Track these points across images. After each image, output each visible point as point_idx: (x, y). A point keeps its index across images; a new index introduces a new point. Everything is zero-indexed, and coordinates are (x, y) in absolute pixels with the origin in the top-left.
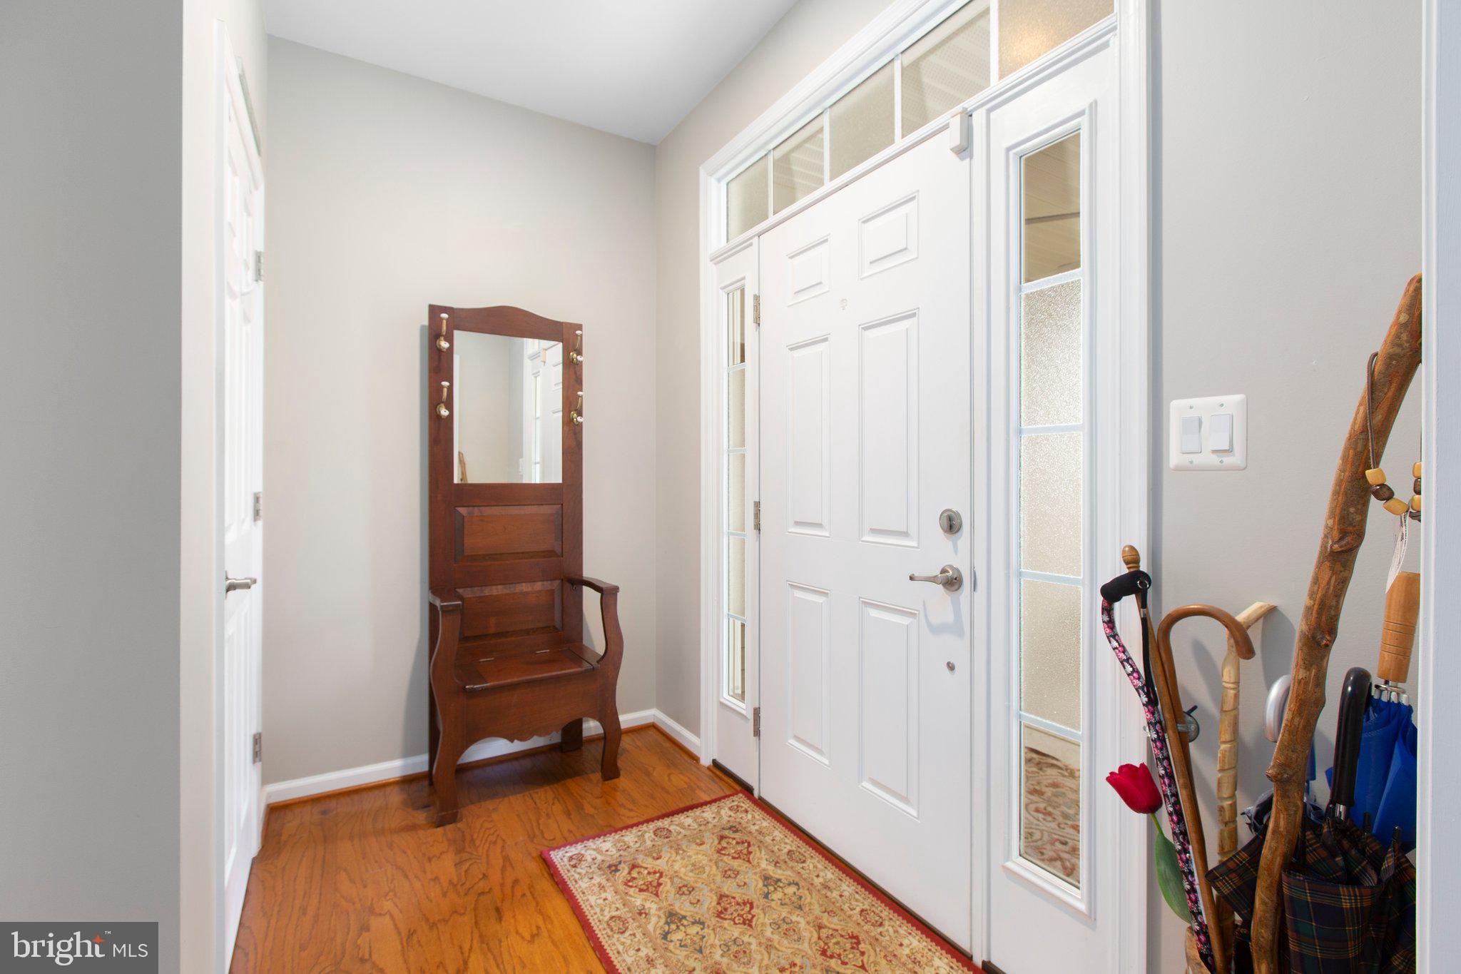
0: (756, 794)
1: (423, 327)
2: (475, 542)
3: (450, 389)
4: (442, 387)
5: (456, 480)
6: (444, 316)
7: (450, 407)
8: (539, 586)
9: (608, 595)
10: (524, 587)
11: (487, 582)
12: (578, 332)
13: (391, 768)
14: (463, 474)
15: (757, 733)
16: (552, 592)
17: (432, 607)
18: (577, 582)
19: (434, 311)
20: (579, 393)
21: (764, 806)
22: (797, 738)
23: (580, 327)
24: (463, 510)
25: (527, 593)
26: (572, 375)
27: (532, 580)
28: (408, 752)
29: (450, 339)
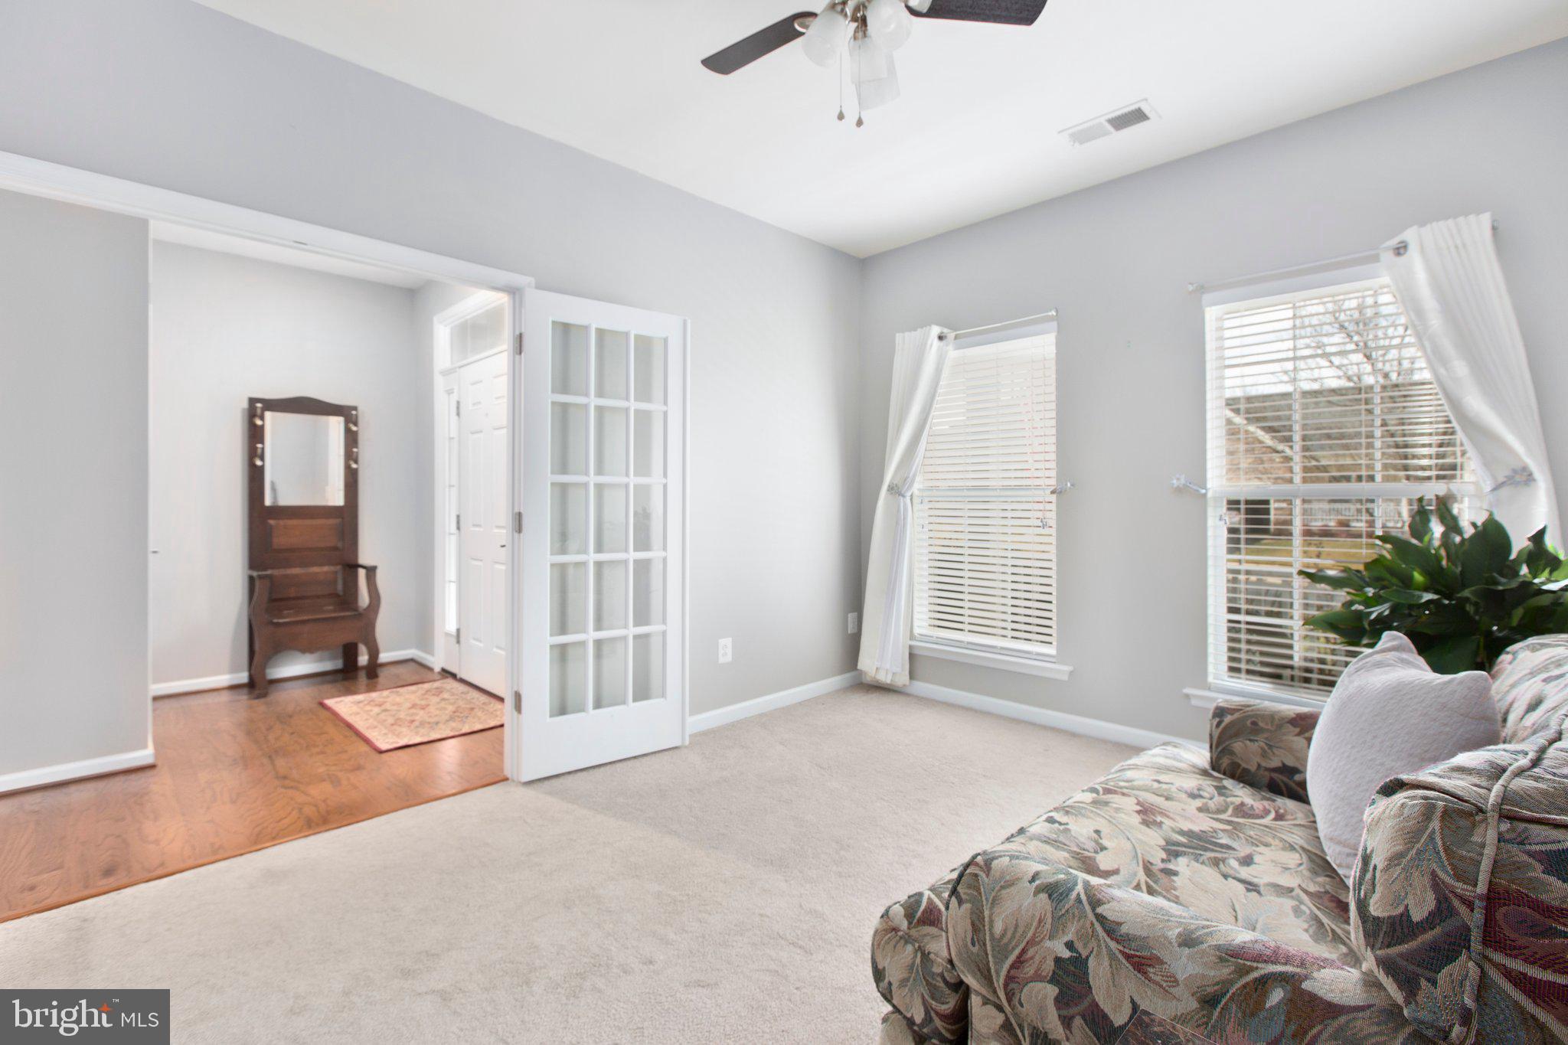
0: (458, 677)
1: (244, 409)
2: (280, 541)
3: (263, 449)
4: (257, 448)
5: (268, 502)
6: (259, 405)
7: (262, 458)
8: (326, 569)
9: (371, 571)
10: (316, 569)
11: (290, 566)
12: (354, 412)
13: (224, 679)
14: (275, 498)
15: (458, 642)
16: (336, 572)
17: (251, 579)
18: (352, 567)
19: (252, 401)
20: (355, 450)
21: (463, 681)
22: (474, 639)
23: (355, 408)
24: (272, 522)
25: (318, 573)
26: (351, 439)
27: (322, 565)
28: (234, 669)
29: (262, 418)
